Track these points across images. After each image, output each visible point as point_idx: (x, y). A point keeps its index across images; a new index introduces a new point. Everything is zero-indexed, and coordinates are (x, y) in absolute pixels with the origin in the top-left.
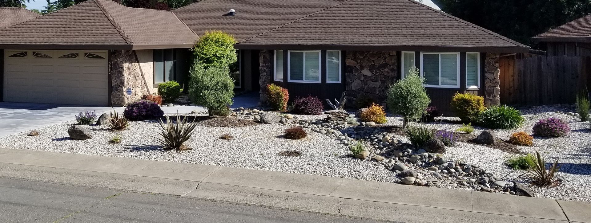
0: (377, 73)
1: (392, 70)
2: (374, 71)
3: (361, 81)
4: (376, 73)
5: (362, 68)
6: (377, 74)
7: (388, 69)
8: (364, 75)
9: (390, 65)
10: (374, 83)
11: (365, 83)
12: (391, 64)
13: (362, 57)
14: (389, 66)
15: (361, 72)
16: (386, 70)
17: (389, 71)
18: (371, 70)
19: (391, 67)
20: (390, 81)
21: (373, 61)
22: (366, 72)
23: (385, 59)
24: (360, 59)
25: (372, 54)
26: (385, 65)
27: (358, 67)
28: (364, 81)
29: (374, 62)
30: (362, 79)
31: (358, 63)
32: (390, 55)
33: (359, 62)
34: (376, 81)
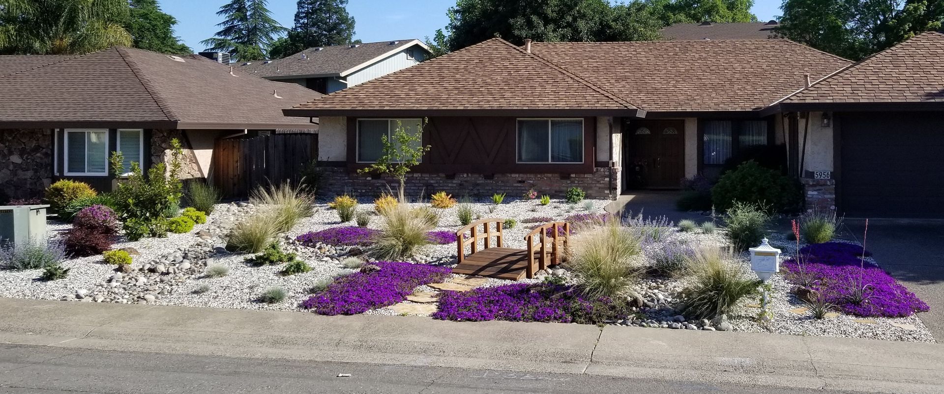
0: (29, 159)
1: (46, 154)
2: (25, 157)
3: (10, 170)
4: (27, 159)
5: (11, 153)
6: (29, 161)
7: (41, 154)
8: (13, 163)
9: (43, 148)
10: (26, 172)
11: (14, 173)
12: (44, 146)
13: (10, 138)
14: (41, 149)
15: (9, 159)
16: (38, 155)
17: (42, 156)
18: (21, 156)
19: (44, 150)
20: (43, 169)
21: (24, 143)
22: (16, 159)
23: (38, 140)
24: (8, 141)
25: (24, 133)
26: (37, 149)
27: (6, 152)
28: (13, 170)
29: (25, 145)
30: (11, 167)
31: (6, 147)
32: (43, 135)
33: (7, 144)
34: (27, 170)
